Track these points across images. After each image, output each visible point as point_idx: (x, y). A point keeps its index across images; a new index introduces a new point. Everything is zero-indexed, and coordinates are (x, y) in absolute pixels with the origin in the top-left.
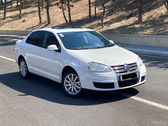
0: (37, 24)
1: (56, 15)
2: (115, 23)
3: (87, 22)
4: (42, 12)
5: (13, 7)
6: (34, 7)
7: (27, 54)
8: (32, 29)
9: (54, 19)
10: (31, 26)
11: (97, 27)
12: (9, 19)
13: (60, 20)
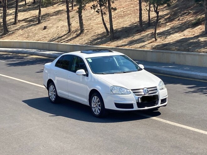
0: (65, 33)
1: (92, 19)
2: (175, 34)
3: (136, 31)
4: (72, 12)
5: (28, 3)
6: (59, 4)
7: (57, 78)
8: (57, 40)
9: (90, 26)
10: (55, 36)
12: (23, 24)
13: (98, 27)
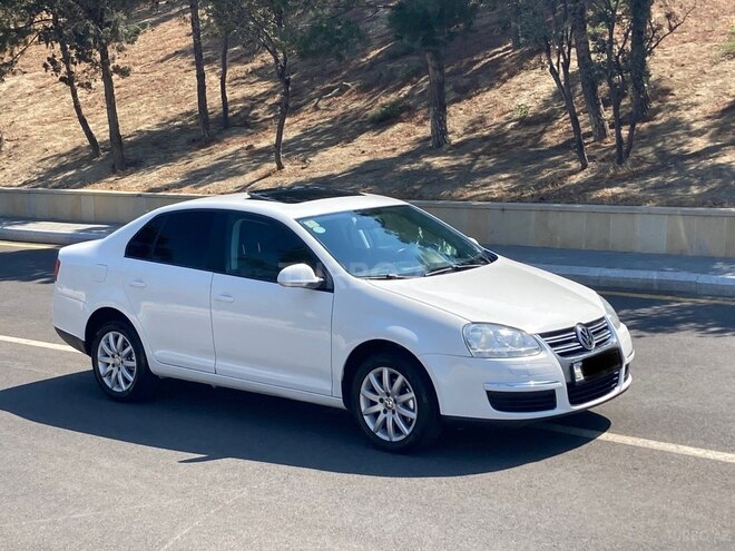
2: (331, 149)
3: (189, 144)
9: (15, 130)
11: (255, 169)
